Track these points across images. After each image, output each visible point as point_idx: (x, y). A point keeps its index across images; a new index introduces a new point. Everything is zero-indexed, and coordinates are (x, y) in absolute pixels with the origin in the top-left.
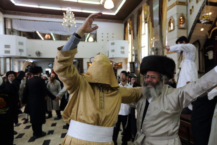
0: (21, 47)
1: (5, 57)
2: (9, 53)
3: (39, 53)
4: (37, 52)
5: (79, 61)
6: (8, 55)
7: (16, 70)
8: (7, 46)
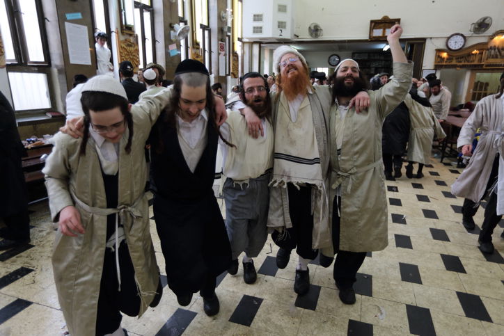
0: (282, 17)
1: (252, 41)
2: (261, 32)
3: (315, 30)
4: (313, 28)
5: (412, 46)
6: (258, 36)
7: (266, 71)
8: (258, 17)
